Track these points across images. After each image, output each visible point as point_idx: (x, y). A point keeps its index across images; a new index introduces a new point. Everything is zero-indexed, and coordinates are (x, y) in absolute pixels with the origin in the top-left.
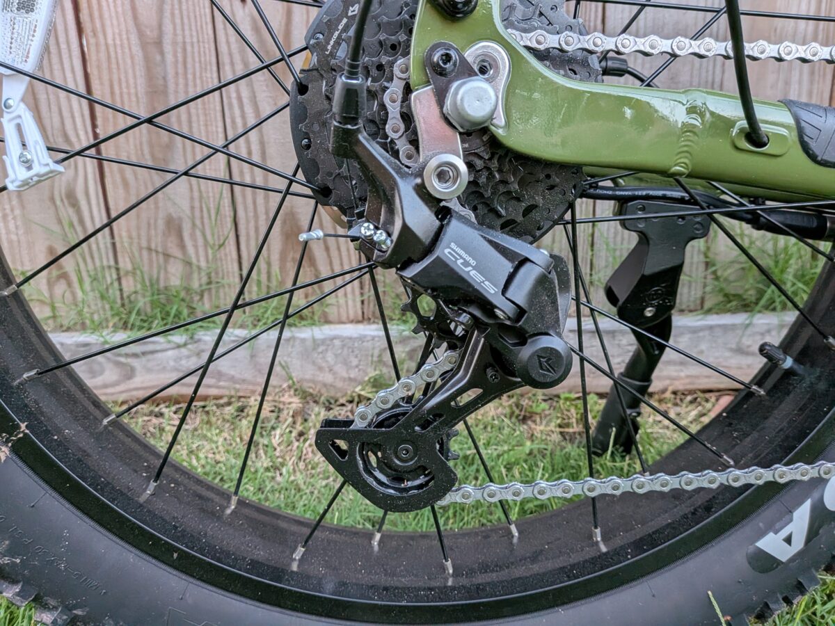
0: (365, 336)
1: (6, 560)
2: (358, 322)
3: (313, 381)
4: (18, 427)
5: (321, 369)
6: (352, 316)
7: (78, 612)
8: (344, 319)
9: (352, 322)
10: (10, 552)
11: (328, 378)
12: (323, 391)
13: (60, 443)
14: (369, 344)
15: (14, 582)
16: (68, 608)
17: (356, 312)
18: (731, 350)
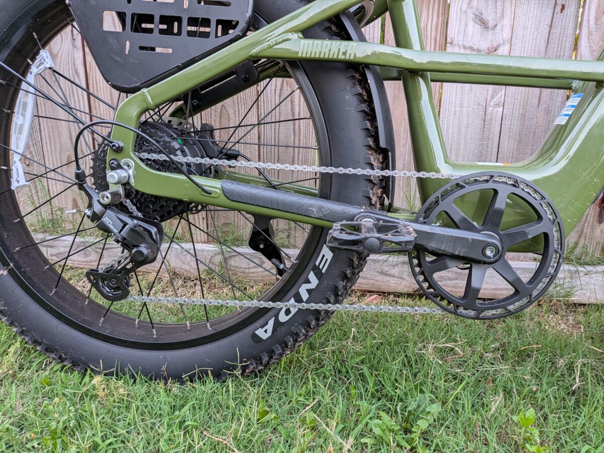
0: (204, 250)
1: (3, 308)
2: (205, 243)
3: (181, 269)
4: (10, 264)
5: (184, 263)
6: (203, 240)
7: (24, 328)
8: (199, 241)
9: (202, 242)
10: (4, 305)
11: (188, 268)
12: (185, 273)
13: (24, 272)
14: (206, 253)
15: (6, 316)
16: (21, 327)
17: (205, 238)
18: (378, 272)
